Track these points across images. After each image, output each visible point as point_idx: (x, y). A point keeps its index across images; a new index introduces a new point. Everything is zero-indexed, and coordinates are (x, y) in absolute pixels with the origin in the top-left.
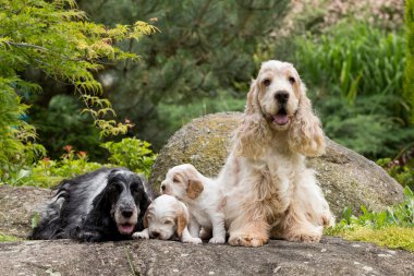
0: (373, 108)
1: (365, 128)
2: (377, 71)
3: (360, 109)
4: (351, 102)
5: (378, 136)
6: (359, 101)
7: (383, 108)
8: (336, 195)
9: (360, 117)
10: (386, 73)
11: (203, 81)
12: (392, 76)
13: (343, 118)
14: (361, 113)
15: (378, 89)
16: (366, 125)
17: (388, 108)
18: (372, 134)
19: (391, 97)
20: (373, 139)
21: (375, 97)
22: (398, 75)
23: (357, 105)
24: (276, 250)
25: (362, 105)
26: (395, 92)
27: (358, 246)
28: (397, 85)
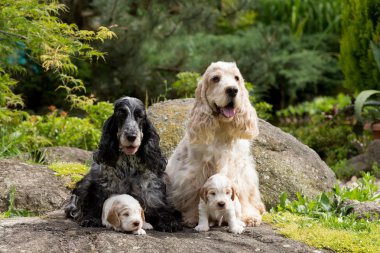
0: (316, 44)
1: (309, 62)
2: (321, 16)
3: (305, 45)
4: (299, 39)
5: (319, 69)
6: (306, 38)
7: (324, 45)
8: (273, 180)
9: (305, 52)
10: (328, 16)
11: (175, 29)
12: (333, 18)
13: (291, 52)
14: (306, 48)
15: (321, 28)
16: (310, 58)
17: (329, 45)
18: (314, 66)
19: (331, 35)
20: (315, 70)
21: (317, 35)
22: (338, 18)
23: (302, 41)
24: (216, 245)
25: (307, 41)
26: (334, 31)
27: (288, 246)
28: (337, 26)
